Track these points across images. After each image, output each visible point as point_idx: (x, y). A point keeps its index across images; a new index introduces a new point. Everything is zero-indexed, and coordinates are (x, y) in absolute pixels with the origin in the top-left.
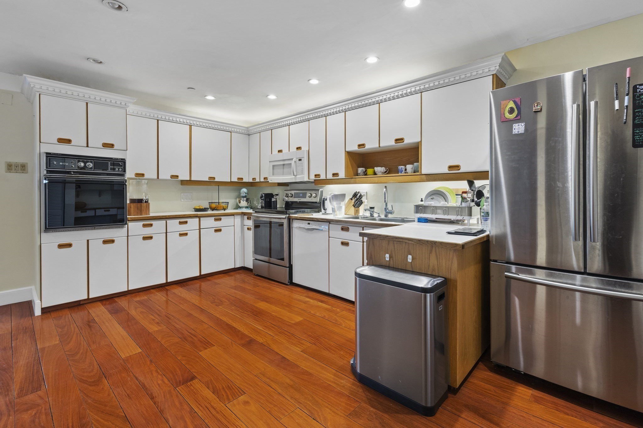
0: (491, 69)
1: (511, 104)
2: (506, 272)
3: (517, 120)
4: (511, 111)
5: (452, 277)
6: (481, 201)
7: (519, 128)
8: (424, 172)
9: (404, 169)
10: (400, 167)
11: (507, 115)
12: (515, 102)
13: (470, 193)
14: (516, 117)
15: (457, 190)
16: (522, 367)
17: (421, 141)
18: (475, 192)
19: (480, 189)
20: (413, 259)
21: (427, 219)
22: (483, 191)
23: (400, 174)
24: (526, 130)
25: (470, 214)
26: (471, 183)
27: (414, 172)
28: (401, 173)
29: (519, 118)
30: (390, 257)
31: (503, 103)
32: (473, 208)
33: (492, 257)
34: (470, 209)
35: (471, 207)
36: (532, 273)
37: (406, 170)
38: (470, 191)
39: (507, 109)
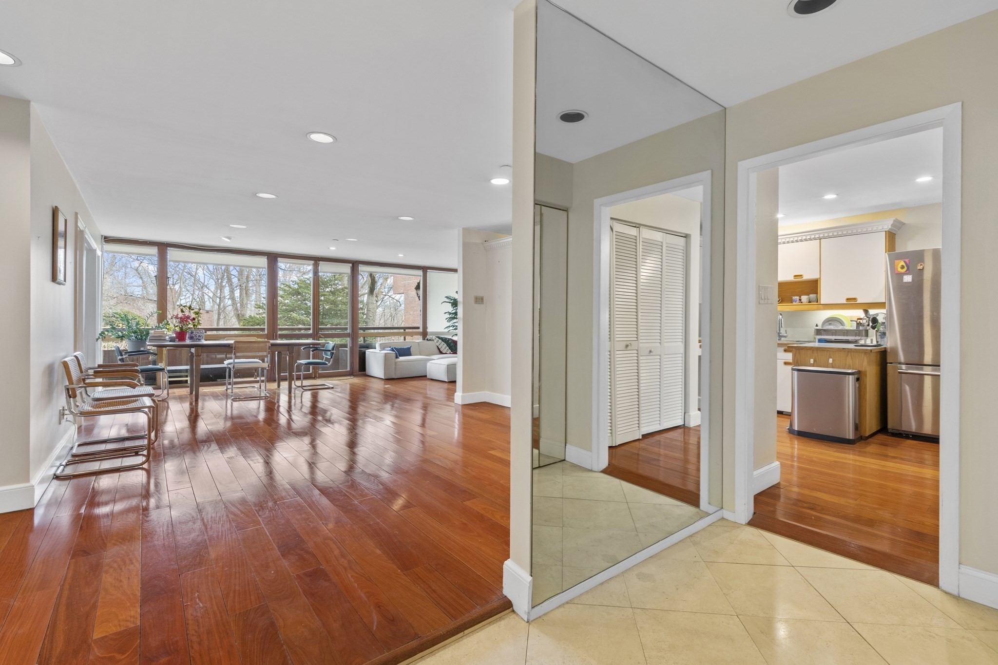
0: (885, 227)
1: (902, 263)
2: (899, 369)
3: (905, 274)
4: (903, 267)
5: (863, 370)
6: (876, 325)
7: (908, 279)
8: (822, 303)
9: (798, 299)
10: (795, 298)
11: (900, 270)
12: (905, 262)
13: (865, 319)
14: (906, 271)
15: (852, 317)
16: (913, 428)
17: (820, 278)
18: (871, 319)
19: (875, 316)
20: (833, 361)
21: (826, 340)
22: (877, 318)
23: (794, 303)
24: (913, 280)
25: (867, 335)
26: (866, 312)
27: (810, 302)
28: (796, 302)
29: (908, 272)
30: (814, 361)
31: (896, 262)
32: (869, 330)
33: (888, 361)
34: (867, 331)
35: (867, 330)
36: (922, 370)
37: (800, 300)
38: (865, 317)
39: (900, 266)
